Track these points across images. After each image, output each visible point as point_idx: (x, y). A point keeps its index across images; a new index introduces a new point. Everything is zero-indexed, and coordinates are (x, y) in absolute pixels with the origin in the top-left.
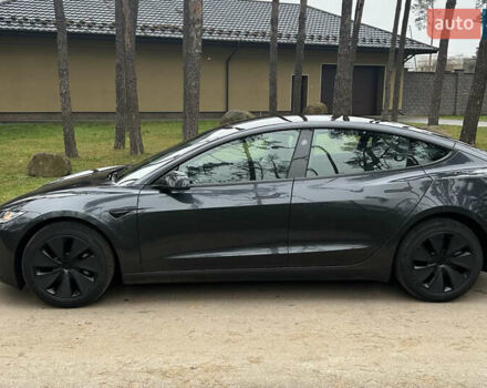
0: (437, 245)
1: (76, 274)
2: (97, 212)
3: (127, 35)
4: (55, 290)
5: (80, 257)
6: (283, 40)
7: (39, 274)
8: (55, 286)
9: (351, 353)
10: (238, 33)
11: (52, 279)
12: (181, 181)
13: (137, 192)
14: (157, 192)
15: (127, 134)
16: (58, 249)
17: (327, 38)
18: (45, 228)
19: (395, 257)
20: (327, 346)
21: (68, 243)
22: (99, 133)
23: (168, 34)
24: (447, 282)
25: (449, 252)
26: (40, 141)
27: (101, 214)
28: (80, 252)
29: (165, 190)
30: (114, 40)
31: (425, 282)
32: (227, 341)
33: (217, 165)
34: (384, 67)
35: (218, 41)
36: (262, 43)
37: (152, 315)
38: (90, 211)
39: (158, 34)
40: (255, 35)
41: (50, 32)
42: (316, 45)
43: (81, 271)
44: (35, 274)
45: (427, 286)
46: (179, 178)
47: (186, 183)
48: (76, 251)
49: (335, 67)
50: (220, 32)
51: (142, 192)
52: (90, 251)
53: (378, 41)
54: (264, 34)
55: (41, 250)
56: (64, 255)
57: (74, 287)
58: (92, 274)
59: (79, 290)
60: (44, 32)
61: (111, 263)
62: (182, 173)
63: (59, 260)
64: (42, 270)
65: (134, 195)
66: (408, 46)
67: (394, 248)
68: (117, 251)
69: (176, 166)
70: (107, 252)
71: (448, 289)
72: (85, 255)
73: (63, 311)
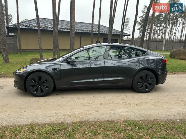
0: (144, 78)
1: (42, 87)
2: (49, 69)
3: (56, 28)
4: (36, 92)
5: (43, 82)
6: (94, 32)
7: (31, 87)
8: (36, 90)
9: (124, 108)
10: (83, 30)
11: (35, 89)
12: (73, 60)
13: (60, 63)
14: (66, 63)
15: (56, 54)
16: (37, 80)
17: (105, 32)
18: (33, 74)
19: (133, 81)
20: (117, 106)
21: (40, 78)
22: (49, 54)
23: (66, 30)
24: (147, 87)
25: (147, 80)
26: (33, 56)
27: (50, 70)
28: (43, 81)
29: (68, 63)
30: (53, 32)
31: (141, 88)
32: (88, 105)
33: (80, 57)
34: (118, 39)
35: (78, 32)
36: (89, 33)
37: (65, 98)
38: (46, 69)
39: (63, 30)
40: (87, 31)
41: (36, 29)
42: (102, 34)
43: (44, 86)
44: (30, 87)
45: (141, 89)
46: (72, 59)
47: (74, 60)
48: (42, 81)
49: (108, 39)
50: (79, 30)
51: (62, 63)
52: (46, 81)
53: (117, 33)
54: (89, 31)
55: (32, 80)
56: (39, 82)
57: (42, 91)
58: (47, 87)
59: (43, 92)
60: (35, 29)
61: (53, 84)
62: (73, 58)
63: (37, 83)
64: (32, 86)
65: (60, 64)
66: (124, 34)
67: (132, 79)
68: (55, 80)
69: (72, 56)
70: (52, 81)
71: (147, 90)
72: (45, 82)
73: (39, 98)
